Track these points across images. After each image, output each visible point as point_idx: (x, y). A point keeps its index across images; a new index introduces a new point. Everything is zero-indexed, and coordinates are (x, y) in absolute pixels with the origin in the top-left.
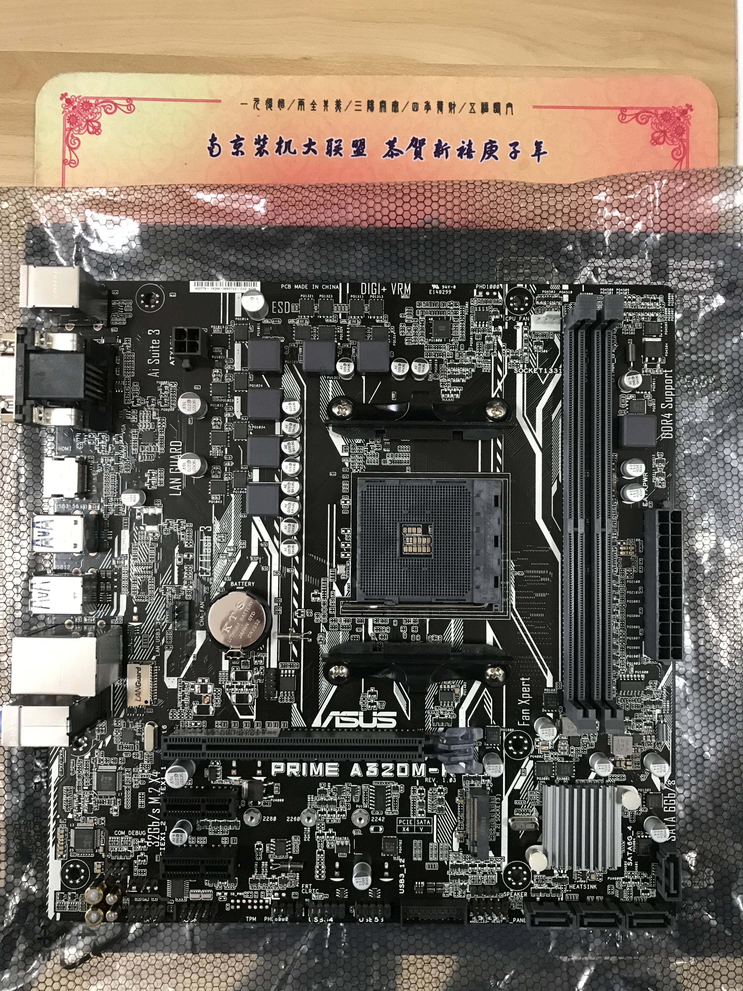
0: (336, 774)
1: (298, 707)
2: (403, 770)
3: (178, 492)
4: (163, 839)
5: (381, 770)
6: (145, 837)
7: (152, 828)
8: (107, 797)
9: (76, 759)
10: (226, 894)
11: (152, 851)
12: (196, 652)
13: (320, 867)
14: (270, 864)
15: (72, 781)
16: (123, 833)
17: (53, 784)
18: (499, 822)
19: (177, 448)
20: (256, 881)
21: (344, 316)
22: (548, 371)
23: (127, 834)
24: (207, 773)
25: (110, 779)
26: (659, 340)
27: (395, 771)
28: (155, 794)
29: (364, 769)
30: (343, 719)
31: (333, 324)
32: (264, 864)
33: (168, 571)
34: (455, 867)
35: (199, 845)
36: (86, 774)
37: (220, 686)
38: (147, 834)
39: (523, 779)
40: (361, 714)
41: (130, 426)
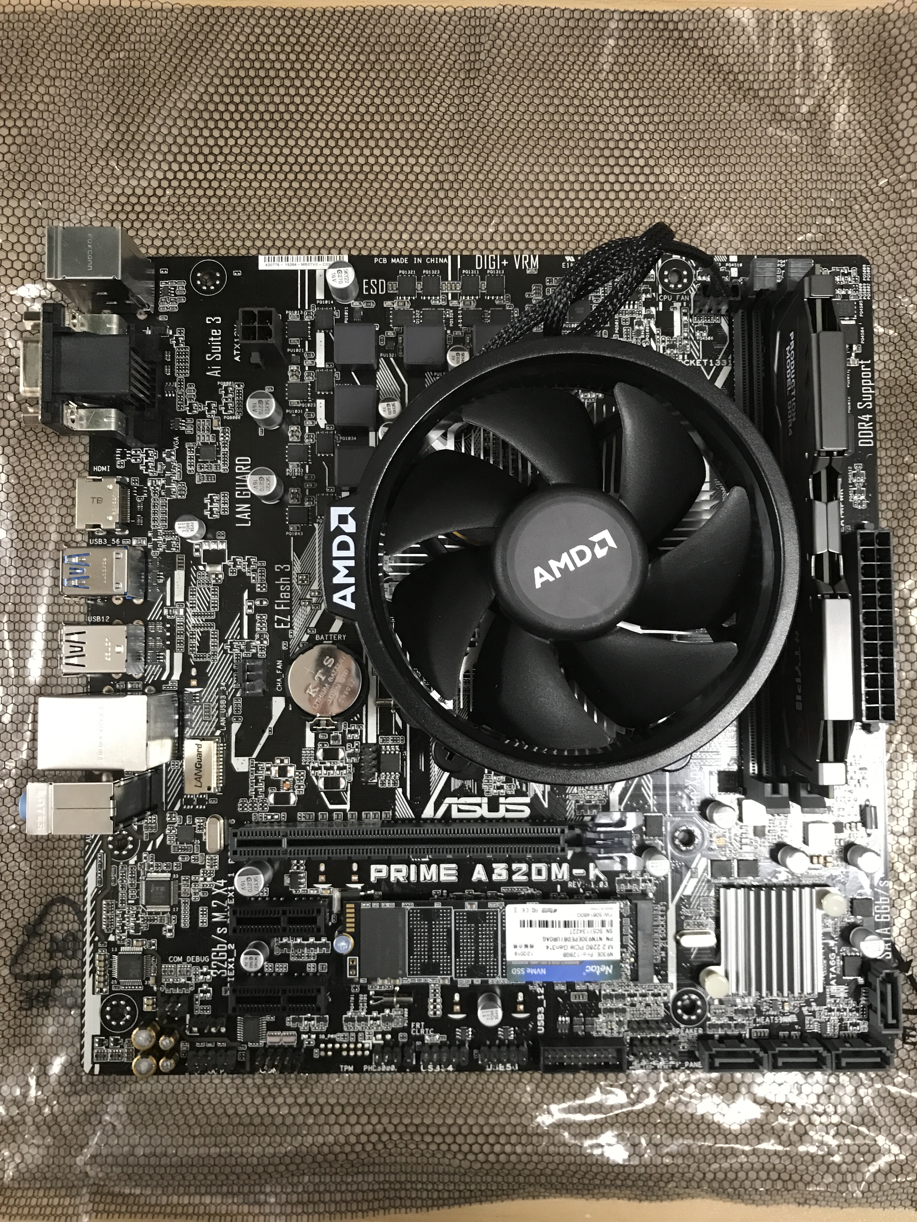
0: (454, 879)
1: (404, 793)
2: (539, 873)
3: (246, 521)
4: (231, 966)
5: (511, 873)
6: (209, 964)
7: (218, 952)
8: (157, 913)
9: (118, 864)
10: (314, 1036)
11: (218, 983)
12: (272, 724)
13: (435, 1001)
14: (369, 998)
15: (113, 894)
16: (179, 959)
17: (89, 897)
18: (665, 939)
19: (245, 465)
20: (352, 1020)
21: (454, 296)
22: (714, 362)
23: (184, 960)
24: (287, 881)
25: (163, 889)
26: (853, 322)
27: (529, 874)
28: (220, 909)
29: (489, 872)
30: (462, 807)
31: (441, 306)
32: (363, 997)
33: (236, 622)
34: (609, 997)
35: (278, 974)
36: (131, 885)
37: (304, 768)
38: (211, 960)
39: (694, 881)
40: (485, 800)
41: (186, 438)
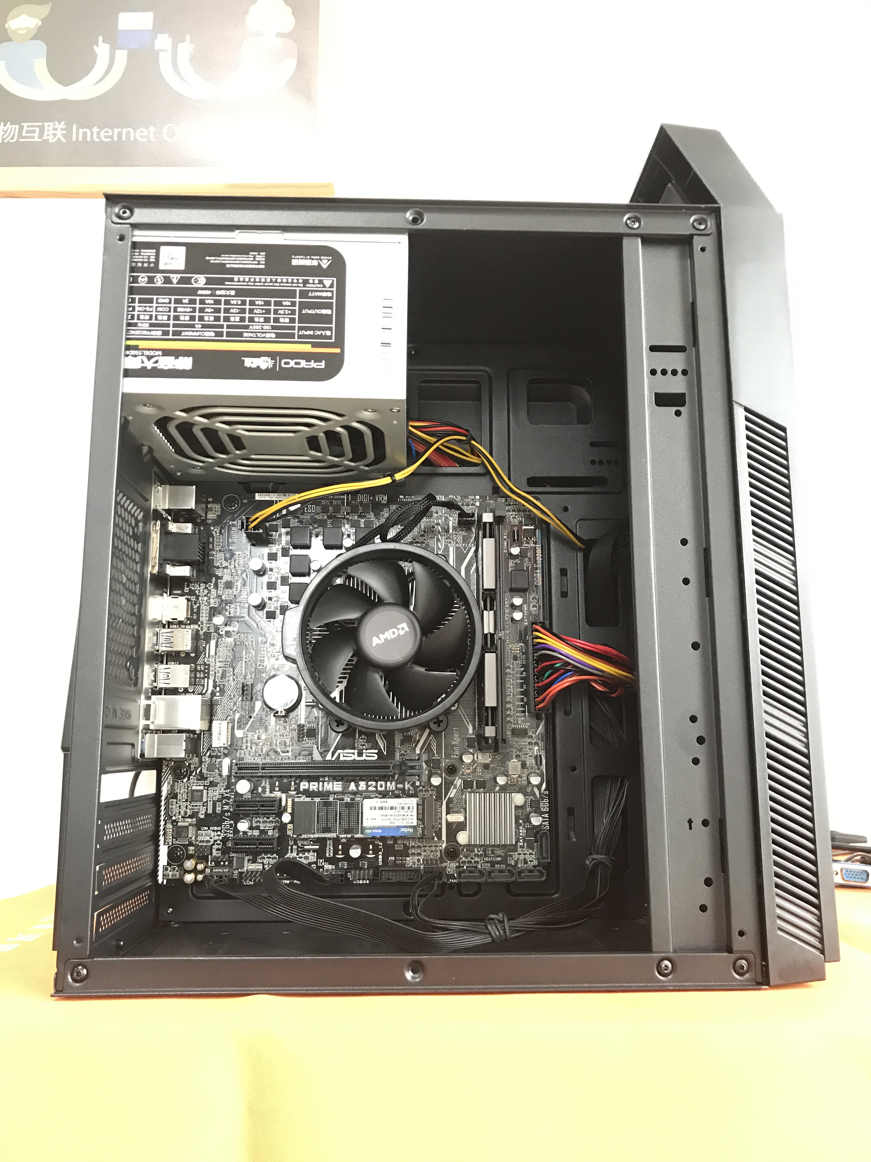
0: (340, 789)
1: (317, 748)
2: (381, 786)
4: (231, 832)
5: (368, 786)
6: (221, 831)
7: (225, 825)
8: (197, 806)
9: (178, 782)
10: (270, 866)
11: (224, 840)
12: (255, 714)
13: (330, 849)
14: (298, 847)
15: (175, 796)
16: (206, 828)
17: (163, 798)
18: (441, 818)
19: (246, 591)
21: (347, 514)
22: (468, 545)
23: (209, 829)
24: (260, 789)
25: (199, 793)
26: (534, 528)
27: (376, 787)
28: (227, 804)
29: (357, 786)
30: (345, 755)
31: (341, 518)
32: (295, 847)
33: (239, 665)
34: (413, 847)
35: (254, 835)
36: (184, 792)
37: (269, 735)
38: (222, 829)
39: (455, 791)
40: (356, 751)
41: (218, 578)
